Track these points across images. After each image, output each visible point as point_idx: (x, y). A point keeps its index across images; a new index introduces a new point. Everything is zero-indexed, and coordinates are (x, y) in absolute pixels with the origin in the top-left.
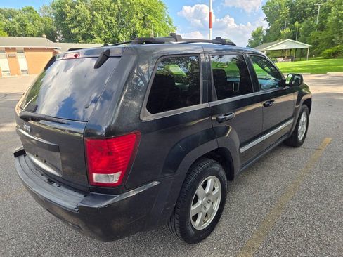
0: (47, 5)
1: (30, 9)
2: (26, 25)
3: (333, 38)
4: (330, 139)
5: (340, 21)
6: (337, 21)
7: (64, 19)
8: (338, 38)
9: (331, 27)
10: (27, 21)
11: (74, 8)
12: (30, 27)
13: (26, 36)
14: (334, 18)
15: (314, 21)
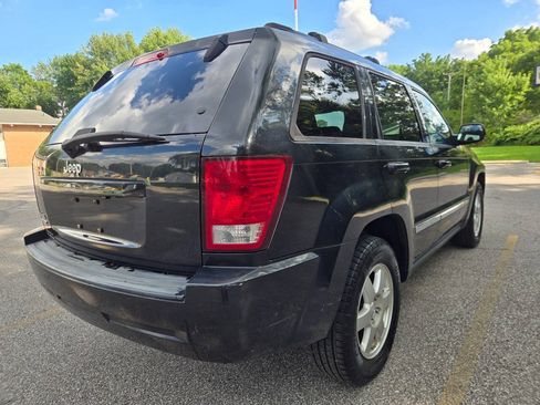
0: (45, 62)
1: (17, 68)
2: (7, 92)
3: (473, 118)
4: (516, 237)
5: (481, 96)
6: (476, 95)
7: (72, 85)
8: (480, 119)
9: (469, 104)
10: (10, 85)
11: (90, 69)
12: (14, 94)
13: (7, 107)
14: (473, 91)
15: (444, 96)
